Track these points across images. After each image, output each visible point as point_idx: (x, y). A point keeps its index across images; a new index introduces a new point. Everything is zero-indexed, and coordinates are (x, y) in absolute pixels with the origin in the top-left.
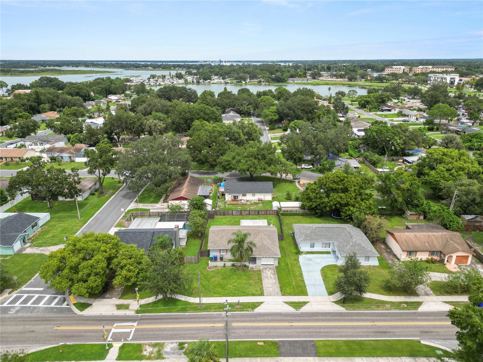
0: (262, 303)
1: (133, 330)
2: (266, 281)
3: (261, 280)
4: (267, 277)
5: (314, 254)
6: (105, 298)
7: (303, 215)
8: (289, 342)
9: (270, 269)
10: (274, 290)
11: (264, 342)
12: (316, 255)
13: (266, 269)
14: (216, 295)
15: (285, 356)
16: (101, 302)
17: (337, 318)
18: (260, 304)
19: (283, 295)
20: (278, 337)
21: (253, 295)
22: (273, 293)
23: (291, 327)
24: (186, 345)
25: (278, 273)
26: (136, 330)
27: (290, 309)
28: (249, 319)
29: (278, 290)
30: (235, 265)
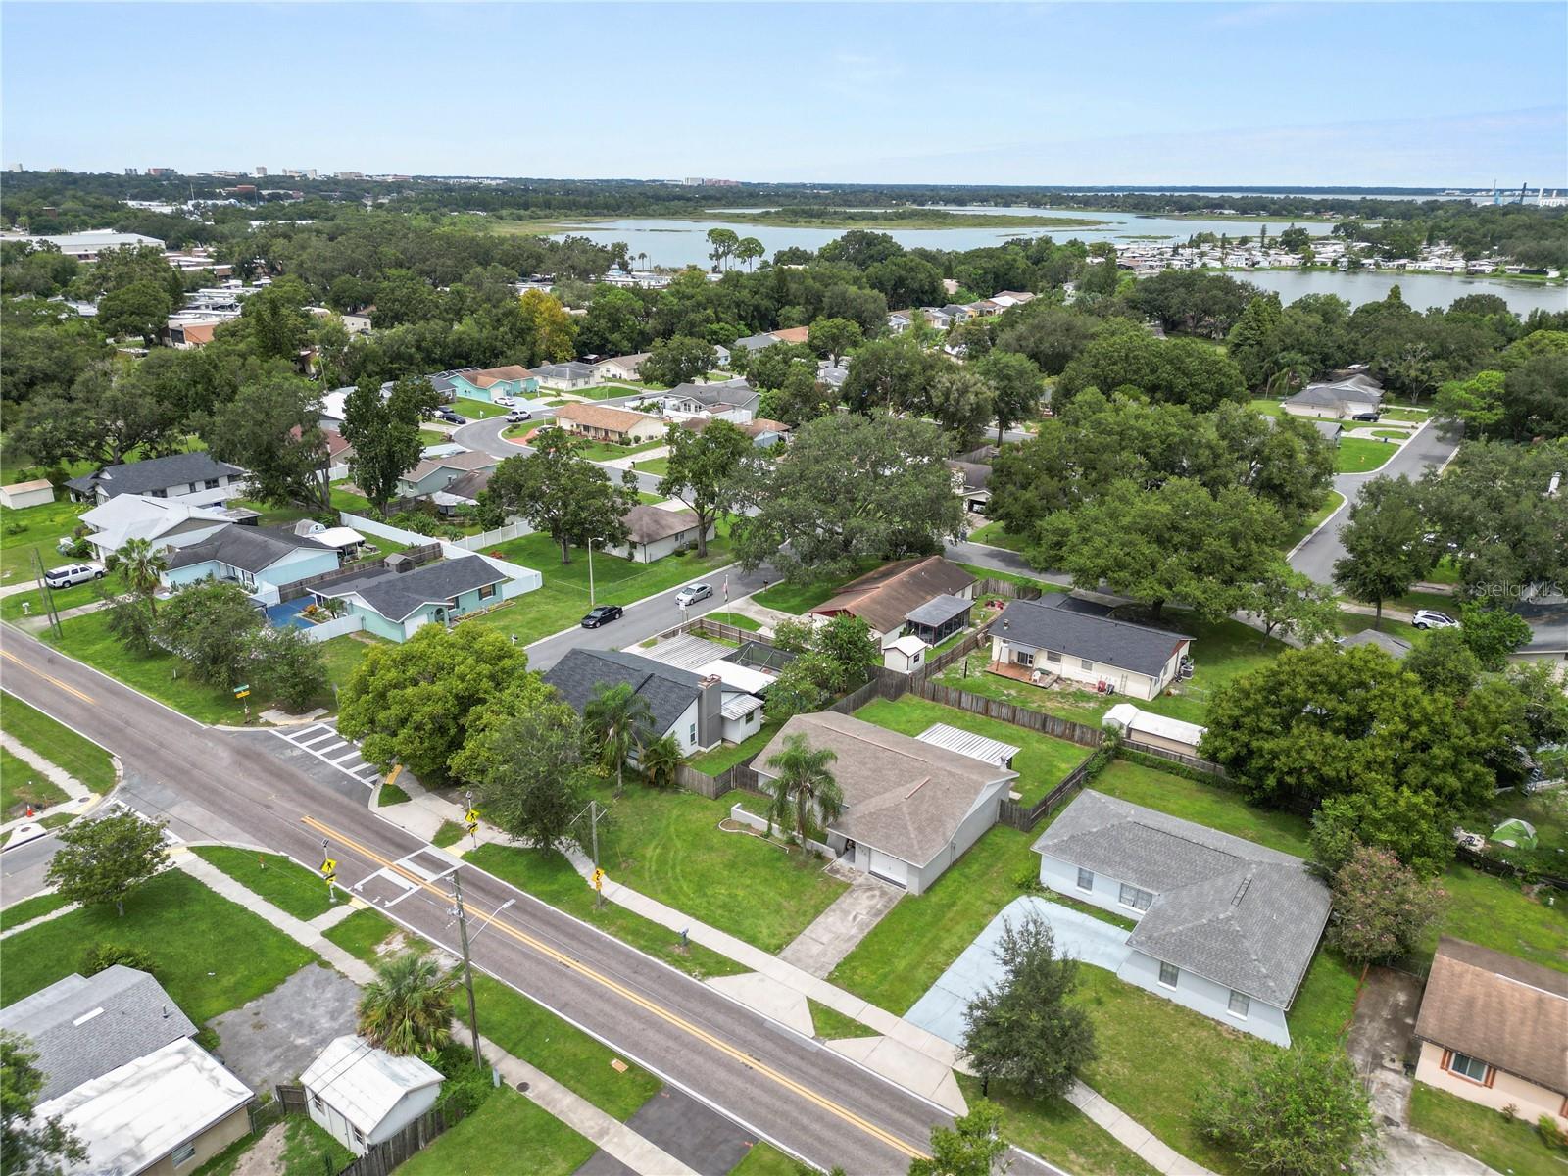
0: (747, 970)
1: (416, 888)
2: (830, 920)
3: (818, 914)
4: (846, 913)
5: (1082, 911)
6: (444, 796)
8: (692, 1102)
9: (883, 893)
10: (824, 954)
11: (633, 1067)
13: (871, 888)
14: (664, 897)
16: (428, 802)
17: (909, 1121)
18: (740, 970)
19: (831, 980)
20: (681, 1075)
21: (752, 940)
22: (811, 961)
23: (743, 1072)
25: (891, 915)
26: (422, 892)
27: (802, 1026)
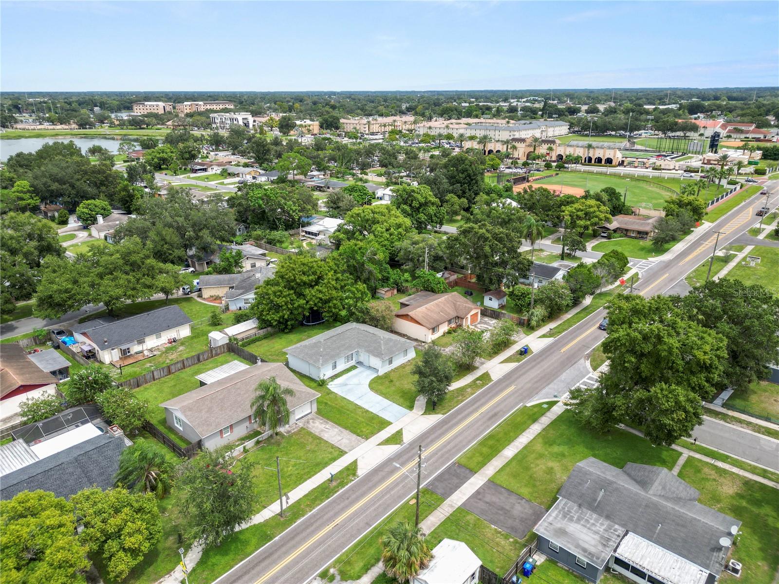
0: (355, 462)
2: (326, 435)
3: (320, 439)
4: (322, 431)
5: (341, 376)
7: (265, 337)
9: (313, 419)
10: (349, 439)
12: (345, 377)
13: (308, 422)
15: (449, 495)
18: (355, 464)
19: (367, 439)
21: (333, 460)
22: (353, 443)
24: (332, 571)
25: (328, 419)
27: (395, 448)
29: (354, 437)
30: (260, 440)
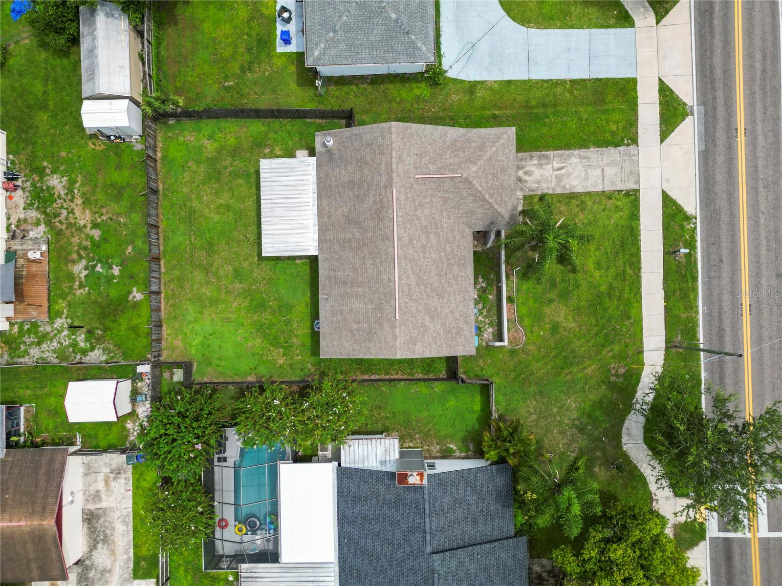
0: (665, 197)
2: (574, 183)
4: (559, 178)
10: (612, 163)
19: (635, 141)
22: (626, 165)
27: (688, 128)
28: (724, 227)
